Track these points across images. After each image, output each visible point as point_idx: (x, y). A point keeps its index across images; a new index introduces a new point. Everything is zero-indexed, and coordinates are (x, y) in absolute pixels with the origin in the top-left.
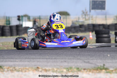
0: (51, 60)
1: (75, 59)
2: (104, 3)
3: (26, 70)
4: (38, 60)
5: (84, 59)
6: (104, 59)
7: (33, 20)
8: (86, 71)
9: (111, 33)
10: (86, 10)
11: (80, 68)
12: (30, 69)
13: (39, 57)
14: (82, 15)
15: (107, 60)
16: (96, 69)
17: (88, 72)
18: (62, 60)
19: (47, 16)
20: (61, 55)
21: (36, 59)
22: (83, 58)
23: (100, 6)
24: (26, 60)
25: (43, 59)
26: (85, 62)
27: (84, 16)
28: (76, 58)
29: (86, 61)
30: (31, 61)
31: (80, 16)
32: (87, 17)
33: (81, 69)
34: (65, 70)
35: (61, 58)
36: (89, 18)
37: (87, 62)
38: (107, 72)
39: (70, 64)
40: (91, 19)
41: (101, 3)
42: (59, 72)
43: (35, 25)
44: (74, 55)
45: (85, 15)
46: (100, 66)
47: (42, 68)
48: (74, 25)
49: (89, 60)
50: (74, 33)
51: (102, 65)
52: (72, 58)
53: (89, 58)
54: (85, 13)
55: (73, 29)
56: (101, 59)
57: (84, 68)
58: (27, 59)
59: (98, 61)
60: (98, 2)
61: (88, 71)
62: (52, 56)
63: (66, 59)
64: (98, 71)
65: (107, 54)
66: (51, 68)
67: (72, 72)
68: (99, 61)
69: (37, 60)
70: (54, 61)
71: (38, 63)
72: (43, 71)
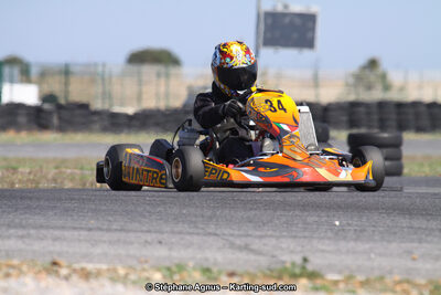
0: (107, 236)
1: (198, 234)
2: (310, 24)
3: (11, 271)
4: (57, 233)
5: (232, 235)
6: (305, 237)
9: (333, 139)
11: (215, 270)
12: (25, 268)
13: (60, 223)
15: (315, 242)
16: (275, 274)
18: (149, 237)
19: (96, 65)
20: (144, 217)
21: (48, 227)
22: (227, 232)
23: (295, 35)
24: (12, 231)
25: (75, 228)
26: (232, 246)
28: (201, 231)
29: (238, 242)
30: (29, 236)
33: (220, 272)
34: (158, 276)
35: (144, 228)
37: (240, 248)
38: (316, 289)
39: (179, 254)
41: (298, 21)
42: (134, 283)
44: (194, 219)
46: (288, 265)
47: (69, 267)
49: (249, 240)
51: (298, 259)
52: (185, 227)
53: (250, 233)
56: (295, 237)
57: (231, 268)
58: (15, 227)
59: (284, 246)
60: (287, 20)
62: (110, 218)
63: (162, 233)
65: (317, 219)
66: (104, 267)
68: (287, 243)
69: (51, 231)
70: (119, 241)
71: (57, 247)
72: (75, 278)
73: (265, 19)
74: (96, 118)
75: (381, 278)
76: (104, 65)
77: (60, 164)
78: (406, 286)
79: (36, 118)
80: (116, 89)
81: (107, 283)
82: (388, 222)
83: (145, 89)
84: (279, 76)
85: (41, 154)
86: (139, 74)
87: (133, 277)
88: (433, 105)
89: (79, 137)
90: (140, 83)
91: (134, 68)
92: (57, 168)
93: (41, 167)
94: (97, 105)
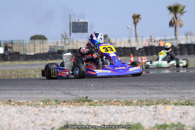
0: (26, 92)
2: (86, 25)
4: (10, 92)
5: (64, 90)
6: (87, 90)
7: (4, 46)
8: (66, 103)
10: (65, 33)
11: (59, 100)
13: (11, 89)
14: (61, 39)
15: (90, 91)
17: (68, 105)
18: (37, 92)
19: (21, 41)
20: (37, 85)
21: (7, 90)
22: (62, 89)
25: (16, 90)
26: (65, 93)
27: (63, 40)
28: (54, 89)
30: (2, 93)
31: (59, 41)
32: (67, 42)
34: (42, 103)
35: (37, 89)
36: (69, 42)
37: (67, 94)
38: (91, 105)
39: (49, 96)
40: (71, 43)
41: (82, 24)
42: (34, 106)
43: (6, 52)
44: (52, 86)
45: (65, 39)
46: (82, 98)
47: (14, 102)
48: (52, 51)
49: (69, 91)
50: (52, 60)
51: (85, 97)
52: (50, 88)
53: (70, 89)
54: (65, 37)
55: (50, 56)
56: (83, 90)
57: (64, 100)
59: (80, 92)
60: (79, 24)
61: (69, 103)
62: (26, 87)
63: (42, 90)
64: (80, 104)
66: (25, 101)
67: (50, 105)
70: (29, 93)
71: (10, 96)
72: (16, 105)
73: (72, 24)
74: (22, 57)
75: (110, 100)
76: (23, 41)
77: (11, 71)
78: (117, 103)
79: (3, 57)
80: (27, 47)
81: (26, 106)
82: (112, 84)
83: (36, 47)
84: (77, 42)
85: (6, 68)
86: (34, 42)
87: (34, 104)
88: (124, 48)
89: (17, 63)
90: (35, 45)
91: (33, 41)
92: (10, 72)
93: (5, 72)
94: (22, 53)
